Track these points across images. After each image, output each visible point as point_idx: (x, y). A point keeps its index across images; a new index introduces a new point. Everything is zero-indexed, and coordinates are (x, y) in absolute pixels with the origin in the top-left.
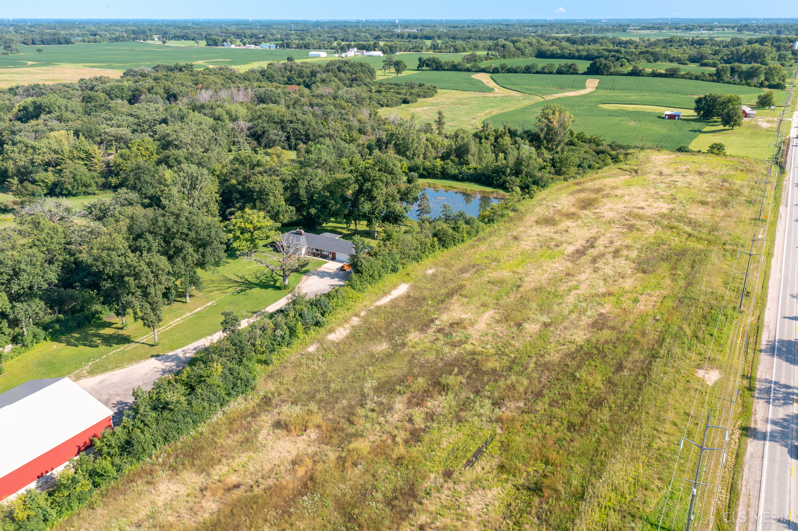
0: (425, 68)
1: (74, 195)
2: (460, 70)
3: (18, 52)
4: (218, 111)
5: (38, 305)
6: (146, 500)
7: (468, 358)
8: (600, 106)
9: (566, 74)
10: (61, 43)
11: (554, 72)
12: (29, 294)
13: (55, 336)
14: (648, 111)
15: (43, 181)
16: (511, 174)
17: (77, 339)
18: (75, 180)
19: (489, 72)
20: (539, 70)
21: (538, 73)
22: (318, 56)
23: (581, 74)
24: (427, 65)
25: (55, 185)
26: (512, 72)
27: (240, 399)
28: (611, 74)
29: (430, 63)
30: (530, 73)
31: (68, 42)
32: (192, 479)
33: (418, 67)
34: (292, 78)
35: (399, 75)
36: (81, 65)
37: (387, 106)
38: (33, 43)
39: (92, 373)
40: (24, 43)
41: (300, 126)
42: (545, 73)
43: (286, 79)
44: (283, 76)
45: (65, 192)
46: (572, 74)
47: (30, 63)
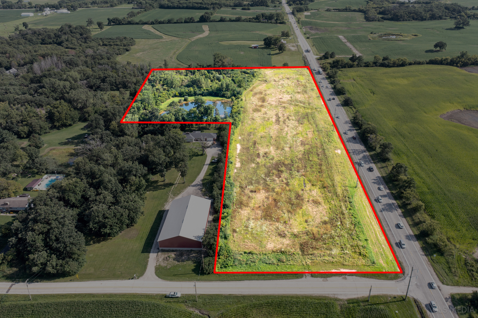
0: (112, 24)
2: (133, 24)
7: (279, 162)
8: (220, 43)
9: (189, 22)
11: (183, 21)
14: (242, 44)
15: (23, 131)
16: (225, 91)
17: (154, 189)
19: (149, 24)
20: (175, 21)
21: (175, 23)
22: (28, 16)
23: (197, 22)
24: (113, 22)
26: (161, 23)
28: (211, 22)
29: (115, 21)
30: (171, 23)
33: (109, 24)
35: (103, 30)
39: (175, 196)
42: (179, 23)
43: (40, 40)
46: (192, 22)
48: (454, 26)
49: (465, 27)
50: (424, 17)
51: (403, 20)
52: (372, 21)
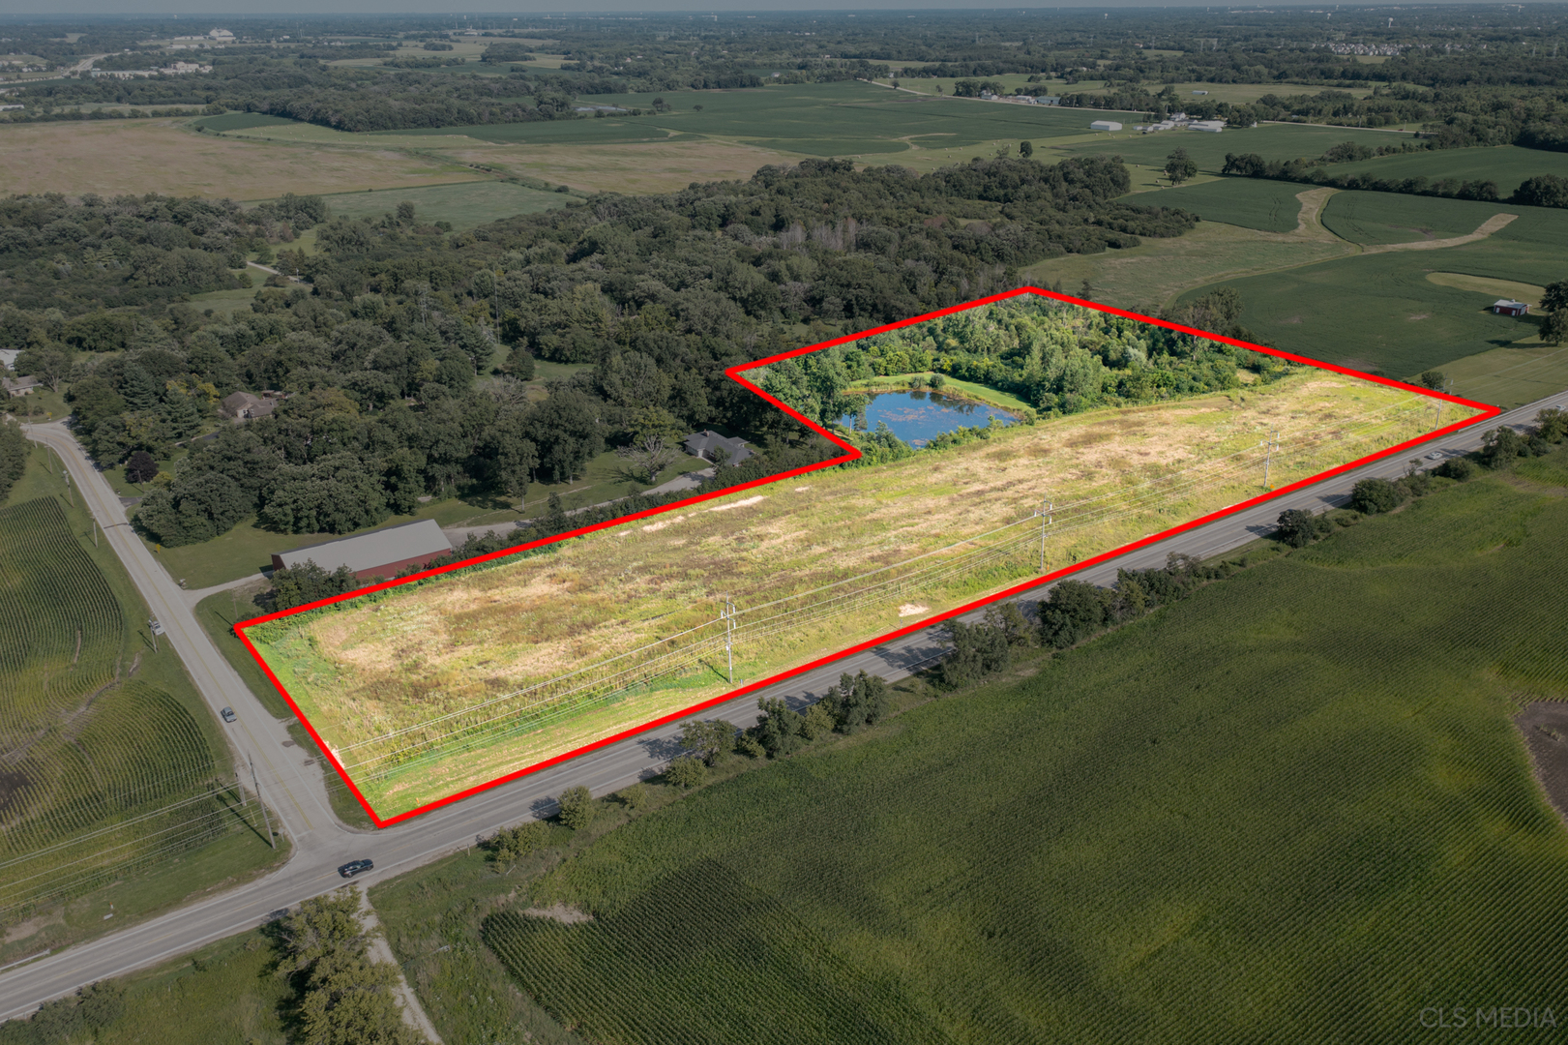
0: (1232, 172)
1: (573, 362)
3: (670, 109)
4: (780, 266)
5: (454, 469)
6: (442, 597)
8: (1430, 276)
9: (1475, 199)
10: (744, 86)
12: (445, 460)
13: (462, 497)
17: (478, 501)
18: (575, 347)
19: (1341, 187)
20: (1429, 189)
21: (1424, 193)
22: (1105, 130)
23: (1504, 201)
24: (1239, 168)
25: (556, 350)
27: (540, 556)
28: (1556, 205)
29: (1243, 165)
30: (1411, 192)
31: (754, 83)
32: (476, 593)
33: (1224, 171)
34: (989, 187)
35: (1177, 186)
36: (735, 139)
37: (1078, 252)
38: (706, 86)
39: (469, 525)
40: (693, 86)
41: (866, 293)
44: (979, 184)
45: (563, 358)
46: (1485, 199)
47: (673, 133)
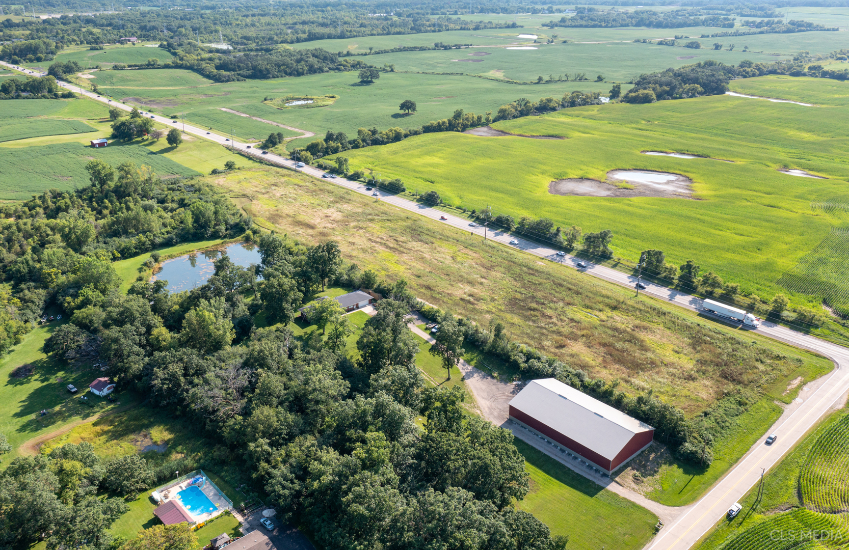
48: (360, 80)
49: (374, 80)
50: (301, 71)
51: (274, 77)
52: (227, 81)
